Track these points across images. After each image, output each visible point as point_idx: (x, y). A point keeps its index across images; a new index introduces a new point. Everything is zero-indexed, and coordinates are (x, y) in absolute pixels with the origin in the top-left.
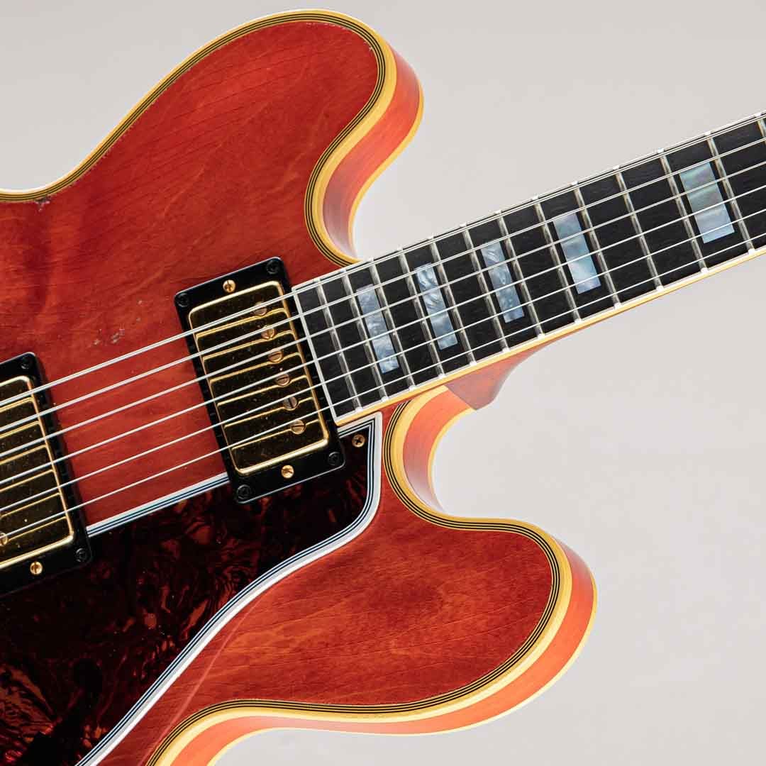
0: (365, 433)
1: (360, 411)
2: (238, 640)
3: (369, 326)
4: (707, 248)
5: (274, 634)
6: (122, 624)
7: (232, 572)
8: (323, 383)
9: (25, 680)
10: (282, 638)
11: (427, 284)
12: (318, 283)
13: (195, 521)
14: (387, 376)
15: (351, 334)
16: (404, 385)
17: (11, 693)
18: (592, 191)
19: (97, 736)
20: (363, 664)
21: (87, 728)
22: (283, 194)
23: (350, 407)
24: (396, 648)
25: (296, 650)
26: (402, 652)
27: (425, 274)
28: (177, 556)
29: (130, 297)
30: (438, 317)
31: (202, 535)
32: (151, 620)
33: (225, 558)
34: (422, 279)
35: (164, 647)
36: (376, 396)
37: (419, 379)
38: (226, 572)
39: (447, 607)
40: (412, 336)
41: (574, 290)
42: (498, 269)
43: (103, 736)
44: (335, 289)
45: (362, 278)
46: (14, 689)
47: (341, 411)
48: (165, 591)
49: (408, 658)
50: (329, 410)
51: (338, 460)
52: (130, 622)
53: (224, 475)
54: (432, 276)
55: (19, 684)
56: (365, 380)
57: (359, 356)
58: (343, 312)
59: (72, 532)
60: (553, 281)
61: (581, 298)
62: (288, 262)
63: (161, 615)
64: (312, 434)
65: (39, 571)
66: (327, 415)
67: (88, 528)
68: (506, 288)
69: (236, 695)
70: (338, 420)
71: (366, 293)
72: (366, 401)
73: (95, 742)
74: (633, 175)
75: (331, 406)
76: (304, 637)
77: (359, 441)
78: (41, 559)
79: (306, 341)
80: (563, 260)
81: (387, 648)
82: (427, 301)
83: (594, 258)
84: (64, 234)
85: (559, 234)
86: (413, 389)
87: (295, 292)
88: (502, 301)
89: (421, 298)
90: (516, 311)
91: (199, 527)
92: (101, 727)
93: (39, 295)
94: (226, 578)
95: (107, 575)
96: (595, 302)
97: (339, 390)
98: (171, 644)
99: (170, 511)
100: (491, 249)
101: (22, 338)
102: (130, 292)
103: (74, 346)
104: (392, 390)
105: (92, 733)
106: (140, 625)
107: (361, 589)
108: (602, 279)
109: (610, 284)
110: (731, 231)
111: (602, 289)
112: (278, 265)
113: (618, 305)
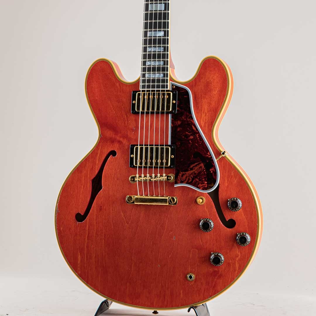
0: (173, 85)
1: (168, 84)
2: (201, 123)
3: (153, 77)
4: (165, 10)
5: (203, 115)
6: (190, 143)
7: (188, 119)
8: (161, 89)
9: (193, 165)
10: (204, 114)
11: (150, 63)
12: (141, 84)
13: (176, 123)
14: (164, 76)
15: (154, 81)
16: (167, 74)
17: (194, 169)
18: (146, 27)
19: (210, 154)
20: (215, 100)
21: (207, 156)
22: (120, 87)
23: (167, 85)
24: (215, 92)
25: (208, 112)
26: (216, 92)
27: (148, 63)
28: (181, 128)
29: (128, 123)
30: (157, 63)
31: (179, 123)
32: (192, 137)
33: (185, 119)
34: (149, 64)
35: (198, 136)
36: (167, 80)
37: (167, 71)
38: (188, 120)
39: (212, 80)
40: (159, 69)
41: (163, 37)
42: (153, 49)
43: (210, 153)
44: (144, 81)
45: (144, 75)
46: (194, 168)
47: (167, 88)
48: (187, 133)
49: (218, 91)
51: (176, 92)
52: (190, 141)
53: (170, 115)
54: (149, 62)
55: (193, 167)
56: (163, 81)
57: (158, 81)
58: (149, 81)
59: (169, 147)
60: (159, 40)
61: (165, 36)
62: (134, 90)
63: (191, 135)
64: (169, 95)
65: (173, 156)
66: (167, 91)
67: (169, 144)
68: (157, 49)
69: (211, 127)
70: (168, 89)
71: (147, 75)
72: (167, 82)
73: (210, 155)
74: (146, 19)
75: (165, 89)
76: (206, 109)
77: (174, 87)
78: (171, 155)
79: (151, 90)
80: (157, 37)
81: (215, 94)
82: (153, 65)
83: (158, 31)
84: (109, 134)
85: (151, 36)
86: (168, 72)
87: (141, 89)
88: (159, 50)
89: (152, 65)
90: (162, 49)
91: (177, 123)
92: (208, 153)
93: (120, 142)
94: (189, 120)
95: (179, 143)
96: (166, 34)
97: (163, 87)
98: (198, 135)
99: (172, 128)
100: (148, 49)
101: (126, 147)
102: (127, 123)
103: (132, 137)
104: (167, 77)
105: (208, 155)
106: (191, 140)
107: (201, 96)
108: (163, 31)
109: (164, 29)
110: (164, 4)
111: (165, 31)
112: (134, 92)
113: (169, 29)
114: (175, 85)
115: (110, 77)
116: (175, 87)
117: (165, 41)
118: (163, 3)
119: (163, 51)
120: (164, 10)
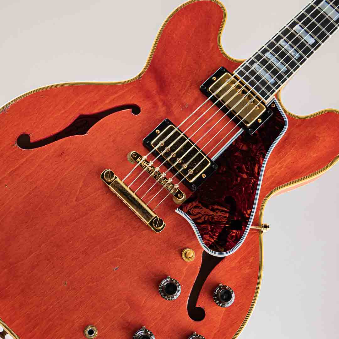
0: (274, 103)
1: (271, 96)
2: (267, 172)
3: (262, 74)
5: (277, 166)
6: (237, 180)
8: (258, 94)
9: (219, 207)
10: (280, 166)
12: (241, 68)
13: (240, 145)
15: (258, 78)
16: (279, 86)
17: (217, 213)
18: (300, 19)
19: (249, 213)
20: (306, 163)
21: (245, 212)
22: (212, 50)
23: (268, 97)
24: (313, 155)
25: (286, 167)
26: (315, 155)
27: (268, 55)
28: (241, 156)
29: (184, 93)
30: (279, 64)
31: (245, 148)
32: (245, 176)
33: (255, 151)
34: (269, 57)
35: (253, 181)
36: (274, 91)
38: (257, 155)
39: (321, 138)
40: (275, 72)
42: (286, 46)
43: (251, 212)
44: (247, 68)
45: (252, 63)
46: (217, 211)
47: (266, 99)
48: (244, 166)
49: (317, 156)
51: (271, 112)
52: (239, 179)
53: (242, 129)
54: (270, 55)
55: (217, 209)
56: (269, 88)
57: (264, 83)
58: (253, 73)
59: (209, 161)
61: (313, 45)
63: (247, 173)
65: (205, 176)
66: (263, 103)
67: (212, 159)
68: (291, 51)
70: (266, 102)
71: (255, 65)
72: (272, 93)
73: (250, 215)
74: (308, 11)
75: (263, 99)
76: (287, 163)
77: (273, 105)
78: (204, 172)
81: (311, 156)
82: (273, 61)
83: (310, 35)
85: (297, 32)
86: (282, 85)
87: (235, 73)
88: (293, 54)
89: (271, 61)
90: (297, 56)
91: (242, 146)
92: (249, 210)
93: (155, 104)
94: (258, 156)
95: (225, 169)
96: (316, 45)
97: (263, 94)
98: (254, 180)
99: (231, 146)
100: (281, 42)
103: (175, 113)
104: (277, 88)
105: (247, 213)
106: (242, 179)
107: (295, 143)
108: (315, 39)
109: (318, 40)
111: (316, 42)
112: (223, 68)
113: (322, 44)
114: (276, 105)
115: (212, 30)
116: (274, 106)
117: (308, 52)
119: (297, 59)
120: (335, 22)
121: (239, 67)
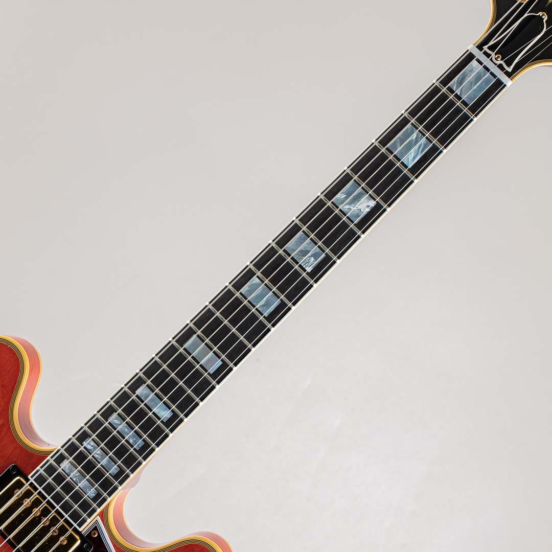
0: (96, 529)
1: (89, 520)
3: (74, 479)
4: (214, 376)
8: (66, 516)
11: (91, 448)
12: (40, 469)
14: (95, 499)
15: (68, 488)
16: (104, 500)
18: (149, 372)
23: (84, 521)
27: (88, 444)
30: (105, 462)
34: (89, 447)
36: (94, 511)
37: (110, 494)
40: (97, 476)
41: (162, 422)
42: (122, 427)
44: (50, 470)
45: (60, 459)
47: (80, 525)
50: (75, 527)
54: (93, 443)
56: (85, 506)
57: (77, 497)
58: (59, 479)
60: (150, 422)
61: (168, 423)
62: (19, 464)
64: (71, 540)
66: (75, 530)
68: (130, 435)
70: (80, 530)
71: (65, 464)
72: (90, 515)
74: (164, 357)
75: (75, 525)
77: (95, 534)
79: (48, 500)
80: (151, 410)
82: (96, 456)
83: (164, 403)
85: (143, 399)
86: (109, 499)
87: (31, 479)
88: (131, 441)
89: (93, 456)
90: (140, 443)
96: (174, 422)
97: (75, 516)
100: (113, 418)
104: (99, 505)
108: (172, 411)
109: (178, 412)
110: (221, 363)
111: (175, 416)
112: (15, 467)
113: (186, 420)
114: (99, 533)
116: (96, 536)
117: (157, 434)
118: (222, 360)
119: (137, 449)
120: (211, 375)
121: (38, 468)
